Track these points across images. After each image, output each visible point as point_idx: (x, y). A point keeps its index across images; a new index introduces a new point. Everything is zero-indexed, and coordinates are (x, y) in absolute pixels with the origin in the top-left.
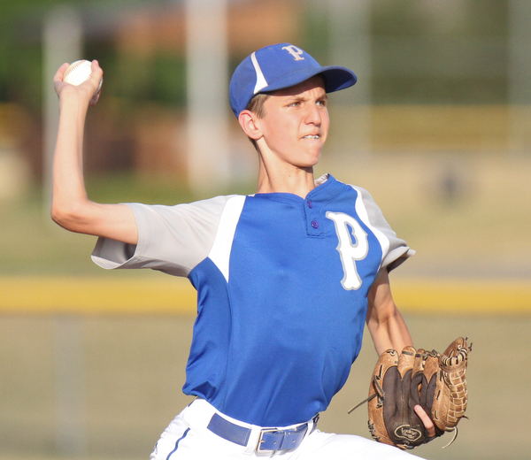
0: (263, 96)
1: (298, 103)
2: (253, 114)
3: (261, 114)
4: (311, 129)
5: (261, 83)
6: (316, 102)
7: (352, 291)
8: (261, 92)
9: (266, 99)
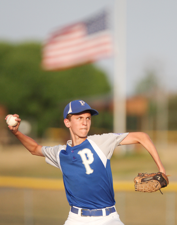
0: (71, 115)
1: (81, 118)
2: (68, 120)
3: (70, 120)
4: (84, 127)
5: (70, 111)
6: (87, 118)
7: (91, 174)
8: (70, 114)
9: (71, 116)
